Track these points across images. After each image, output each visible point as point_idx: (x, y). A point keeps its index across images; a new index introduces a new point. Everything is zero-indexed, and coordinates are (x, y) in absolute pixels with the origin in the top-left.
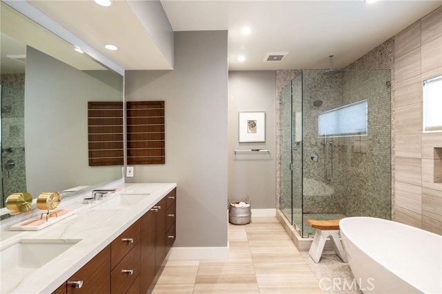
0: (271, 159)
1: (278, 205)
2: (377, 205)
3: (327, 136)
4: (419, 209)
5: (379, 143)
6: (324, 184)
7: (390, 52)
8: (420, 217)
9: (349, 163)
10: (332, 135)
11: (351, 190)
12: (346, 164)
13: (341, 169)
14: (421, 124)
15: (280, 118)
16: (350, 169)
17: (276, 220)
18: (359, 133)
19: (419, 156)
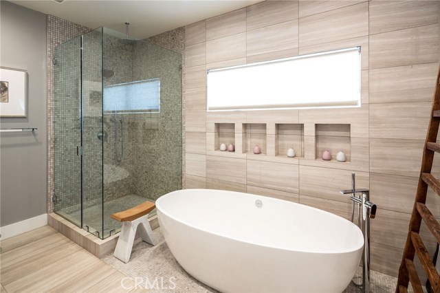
0: (38, 143)
1: (51, 207)
2: (169, 177)
3: (117, 112)
4: (204, 174)
5: (171, 120)
6: (114, 166)
7: (182, 40)
8: (204, 180)
9: (140, 141)
10: (122, 111)
11: (142, 167)
12: (137, 142)
13: (131, 147)
14: (206, 104)
15: (55, 84)
16: (141, 146)
17: (49, 230)
18: (150, 111)
19: (204, 130)
